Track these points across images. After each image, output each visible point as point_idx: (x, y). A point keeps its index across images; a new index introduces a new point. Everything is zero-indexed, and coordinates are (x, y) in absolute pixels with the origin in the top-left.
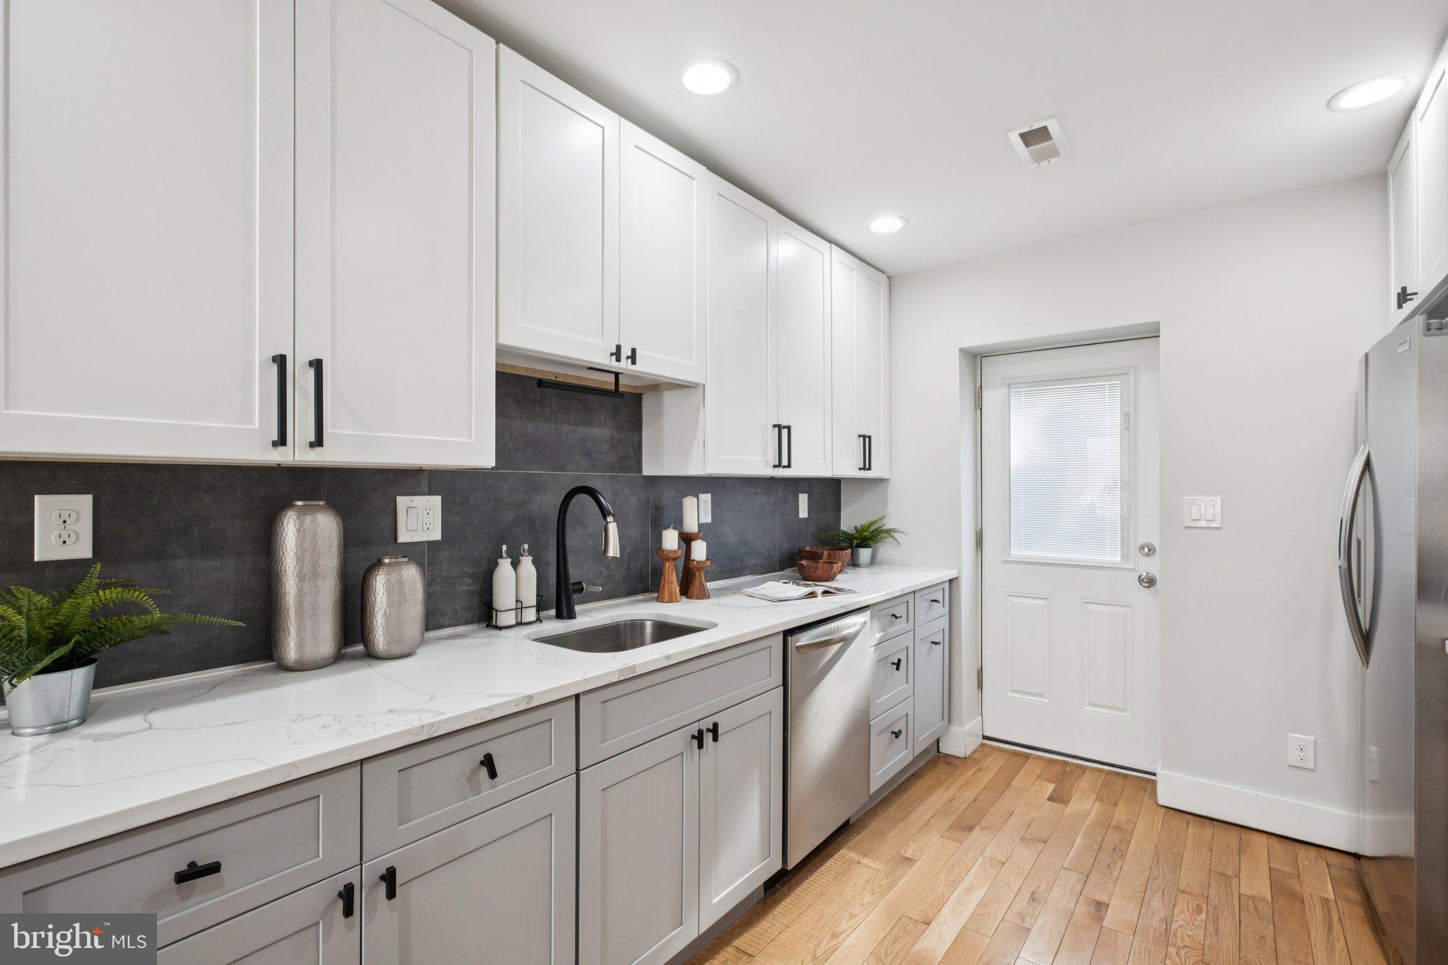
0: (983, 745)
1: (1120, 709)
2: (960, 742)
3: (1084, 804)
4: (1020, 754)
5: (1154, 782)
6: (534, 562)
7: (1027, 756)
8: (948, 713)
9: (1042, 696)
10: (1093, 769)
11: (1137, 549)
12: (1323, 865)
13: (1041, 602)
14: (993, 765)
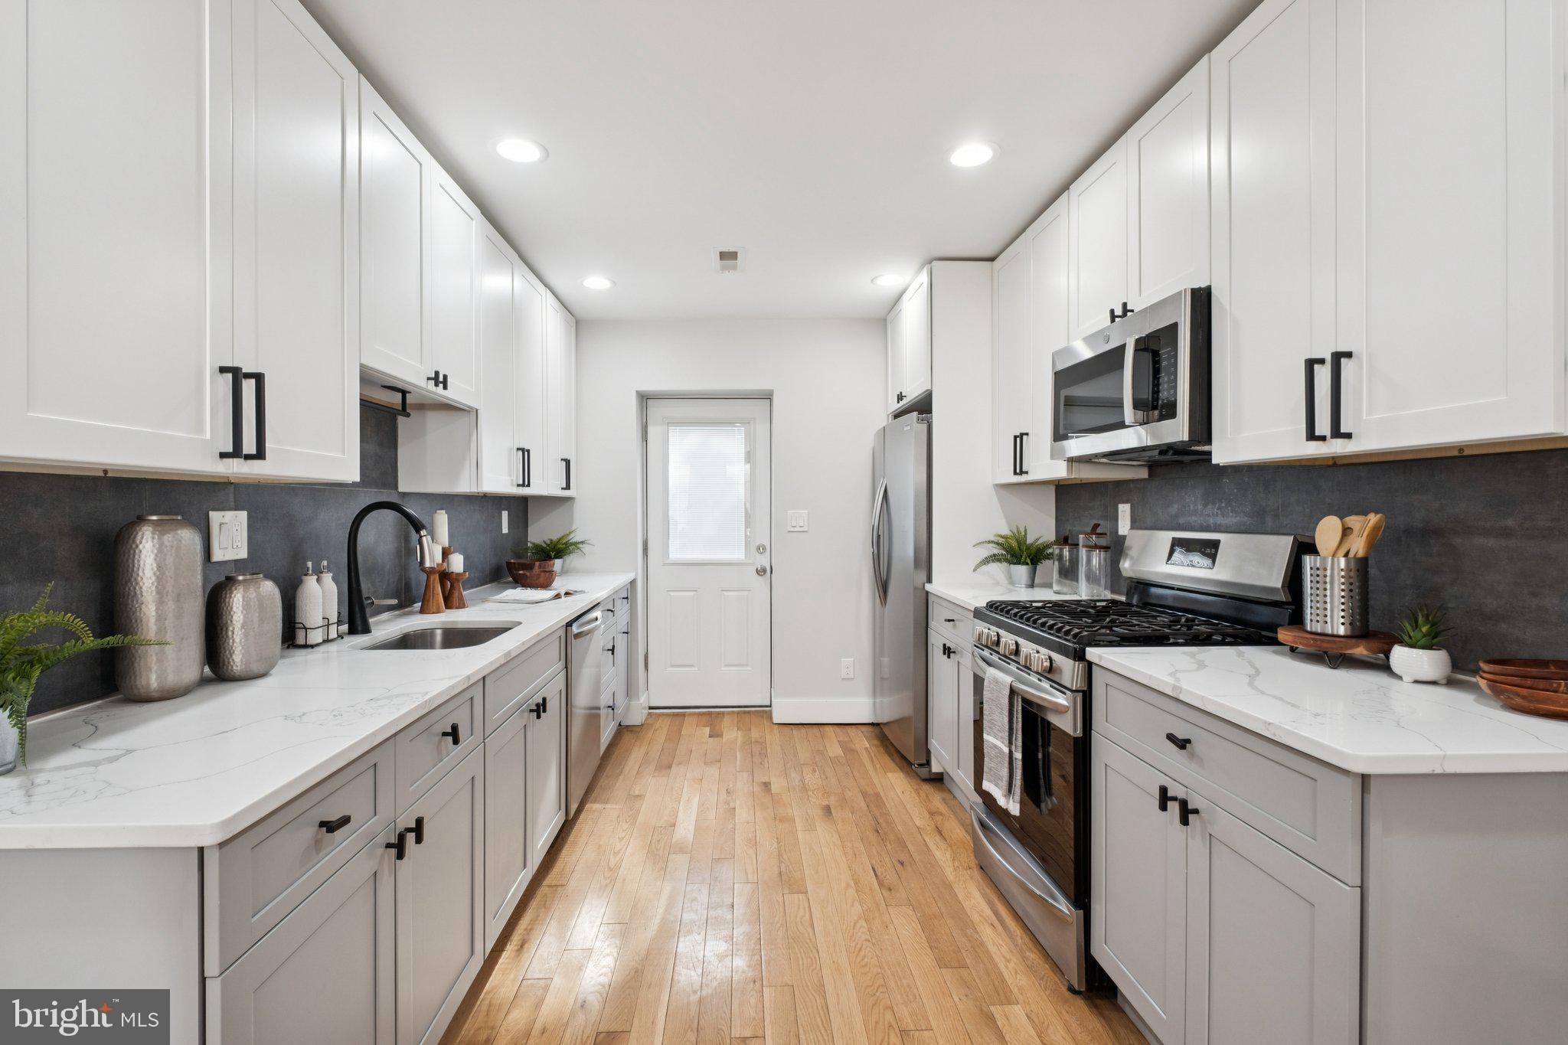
0: (649, 714)
1: (743, 665)
2: (637, 717)
3: (731, 734)
4: (679, 714)
5: (771, 712)
6: (334, 579)
7: (684, 715)
8: (630, 690)
9: (692, 666)
10: (729, 713)
11: (755, 549)
12: (860, 734)
13: (692, 594)
14: (663, 728)
